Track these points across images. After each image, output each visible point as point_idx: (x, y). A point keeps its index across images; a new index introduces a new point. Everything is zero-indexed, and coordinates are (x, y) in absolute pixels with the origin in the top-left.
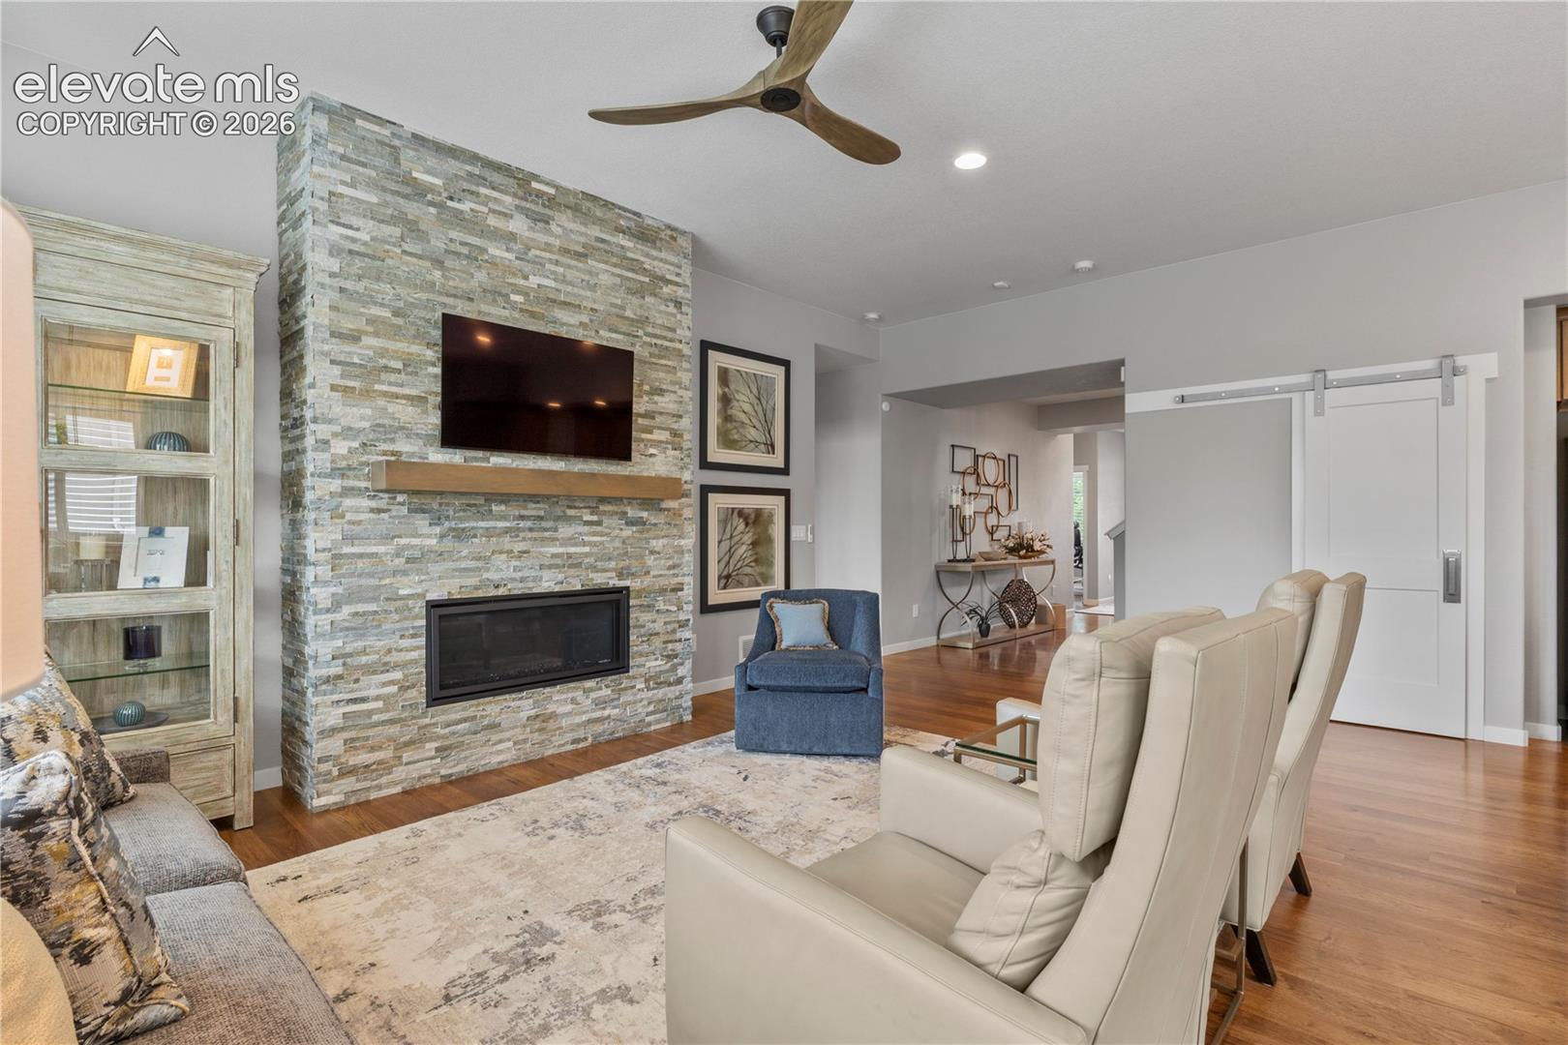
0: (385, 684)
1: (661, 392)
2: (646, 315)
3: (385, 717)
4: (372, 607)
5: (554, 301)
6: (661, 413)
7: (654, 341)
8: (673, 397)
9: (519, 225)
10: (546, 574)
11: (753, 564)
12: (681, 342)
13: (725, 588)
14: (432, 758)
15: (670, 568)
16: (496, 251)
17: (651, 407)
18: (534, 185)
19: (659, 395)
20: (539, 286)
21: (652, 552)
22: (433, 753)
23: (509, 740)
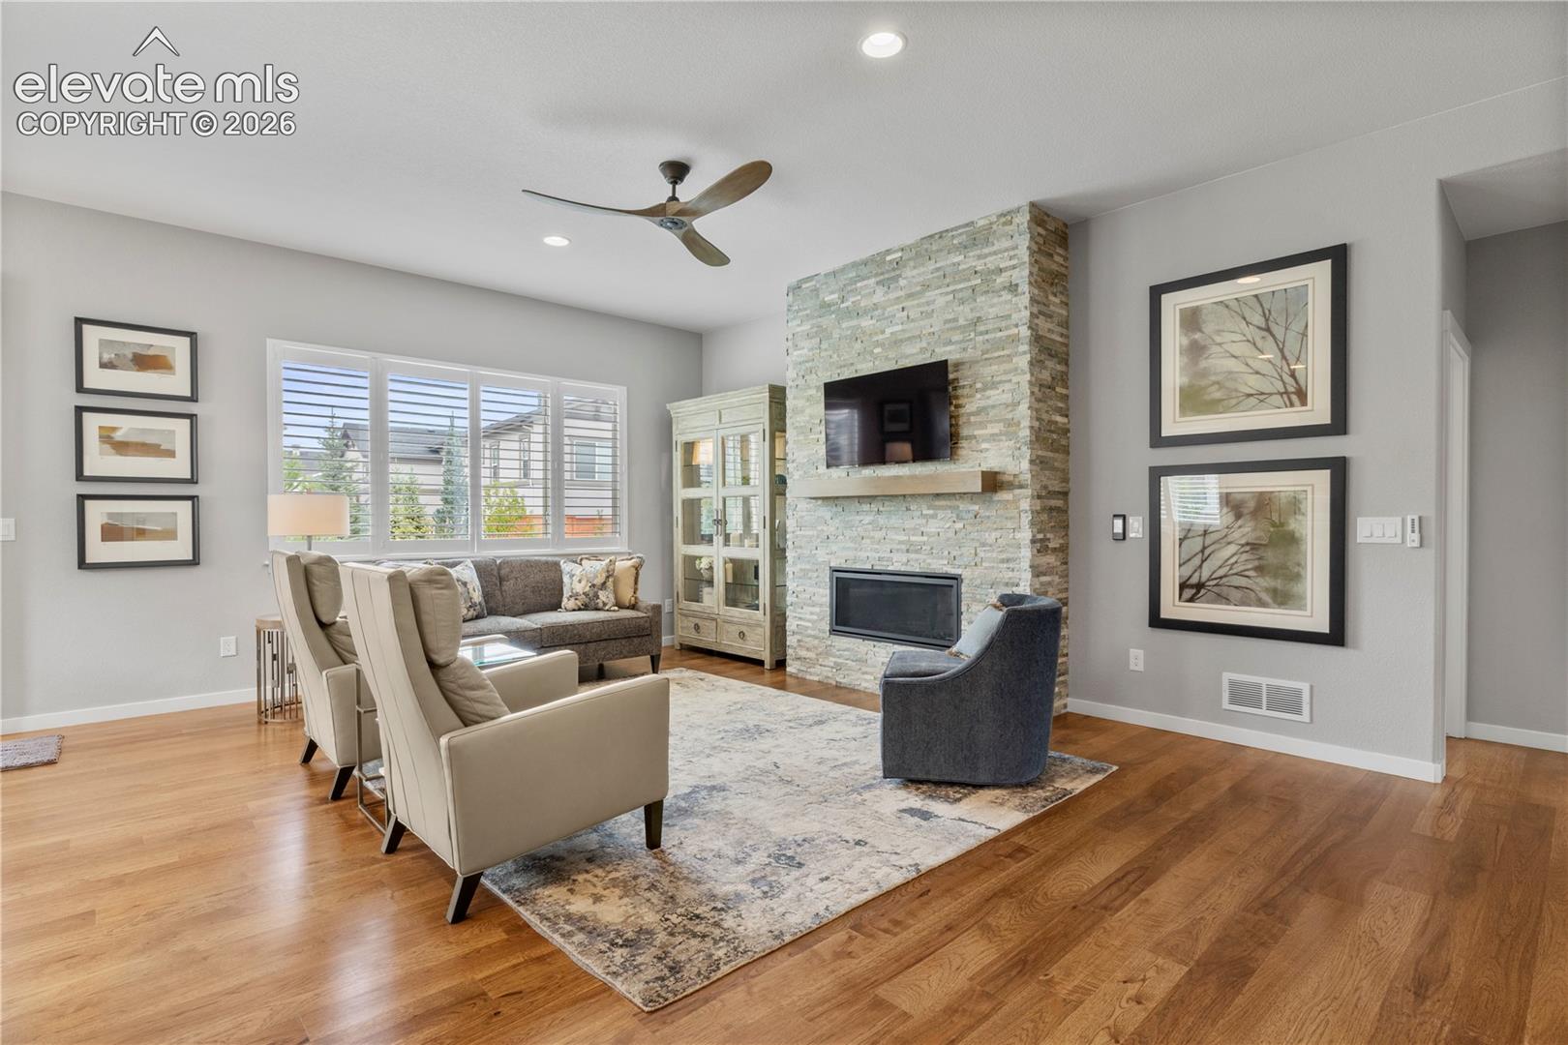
0: (812, 613)
1: (994, 385)
2: (978, 315)
3: (813, 633)
4: (808, 567)
5: (901, 341)
6: (993, 407)
7: (986, 337)
8: (1007, 386)
9: (879, 296)
10: (896, 557)
11: (1251, 573)
12: (1017, 326)
13: (1191, 600)
14: (832, 668)
15: (1003, 561)
16: (866, 323)
17: (983, 403)
18: (888, 258)
19: (992, 389)
20: (892, 333)
21: (983, 545)
22: (832, 664)
23: (871, 674)
